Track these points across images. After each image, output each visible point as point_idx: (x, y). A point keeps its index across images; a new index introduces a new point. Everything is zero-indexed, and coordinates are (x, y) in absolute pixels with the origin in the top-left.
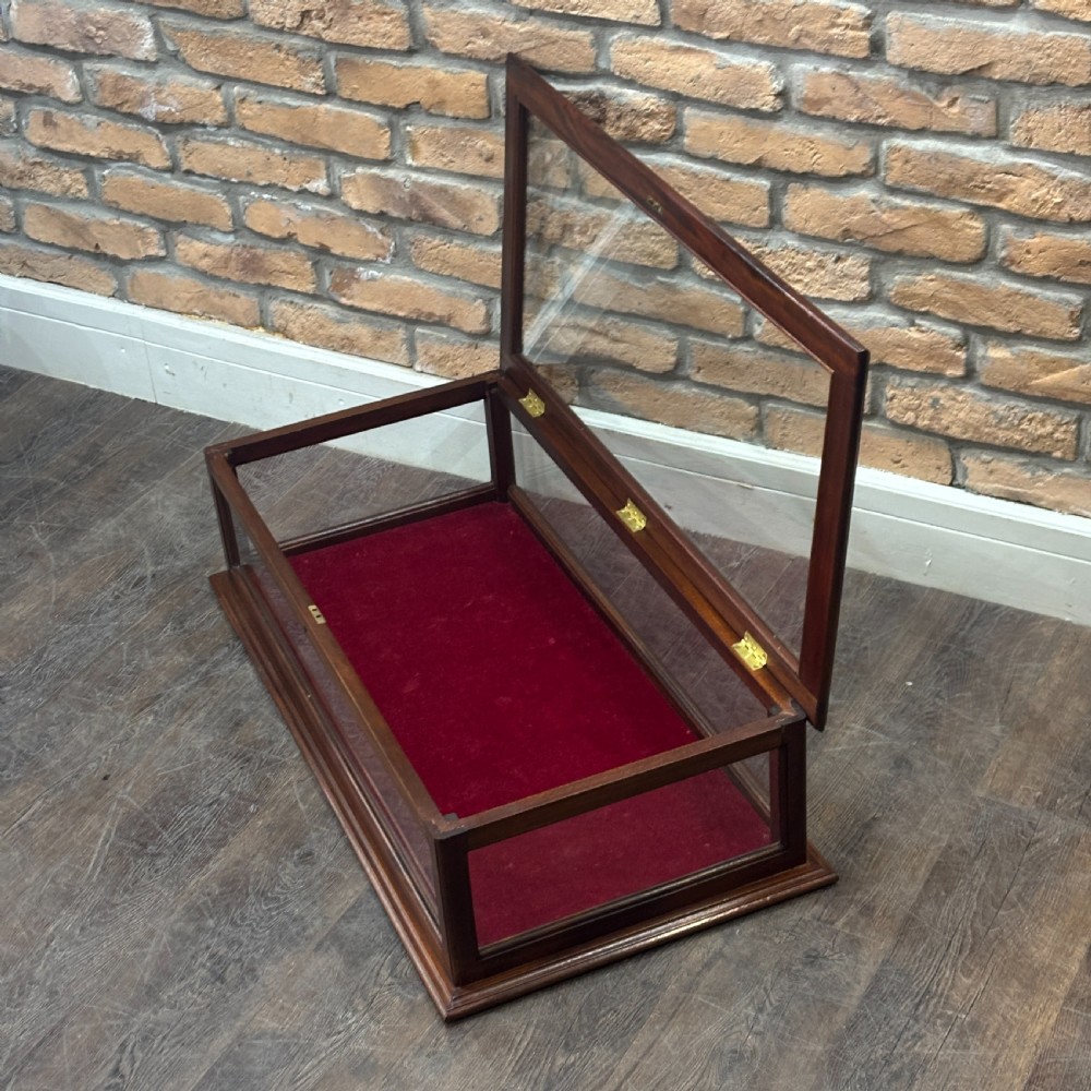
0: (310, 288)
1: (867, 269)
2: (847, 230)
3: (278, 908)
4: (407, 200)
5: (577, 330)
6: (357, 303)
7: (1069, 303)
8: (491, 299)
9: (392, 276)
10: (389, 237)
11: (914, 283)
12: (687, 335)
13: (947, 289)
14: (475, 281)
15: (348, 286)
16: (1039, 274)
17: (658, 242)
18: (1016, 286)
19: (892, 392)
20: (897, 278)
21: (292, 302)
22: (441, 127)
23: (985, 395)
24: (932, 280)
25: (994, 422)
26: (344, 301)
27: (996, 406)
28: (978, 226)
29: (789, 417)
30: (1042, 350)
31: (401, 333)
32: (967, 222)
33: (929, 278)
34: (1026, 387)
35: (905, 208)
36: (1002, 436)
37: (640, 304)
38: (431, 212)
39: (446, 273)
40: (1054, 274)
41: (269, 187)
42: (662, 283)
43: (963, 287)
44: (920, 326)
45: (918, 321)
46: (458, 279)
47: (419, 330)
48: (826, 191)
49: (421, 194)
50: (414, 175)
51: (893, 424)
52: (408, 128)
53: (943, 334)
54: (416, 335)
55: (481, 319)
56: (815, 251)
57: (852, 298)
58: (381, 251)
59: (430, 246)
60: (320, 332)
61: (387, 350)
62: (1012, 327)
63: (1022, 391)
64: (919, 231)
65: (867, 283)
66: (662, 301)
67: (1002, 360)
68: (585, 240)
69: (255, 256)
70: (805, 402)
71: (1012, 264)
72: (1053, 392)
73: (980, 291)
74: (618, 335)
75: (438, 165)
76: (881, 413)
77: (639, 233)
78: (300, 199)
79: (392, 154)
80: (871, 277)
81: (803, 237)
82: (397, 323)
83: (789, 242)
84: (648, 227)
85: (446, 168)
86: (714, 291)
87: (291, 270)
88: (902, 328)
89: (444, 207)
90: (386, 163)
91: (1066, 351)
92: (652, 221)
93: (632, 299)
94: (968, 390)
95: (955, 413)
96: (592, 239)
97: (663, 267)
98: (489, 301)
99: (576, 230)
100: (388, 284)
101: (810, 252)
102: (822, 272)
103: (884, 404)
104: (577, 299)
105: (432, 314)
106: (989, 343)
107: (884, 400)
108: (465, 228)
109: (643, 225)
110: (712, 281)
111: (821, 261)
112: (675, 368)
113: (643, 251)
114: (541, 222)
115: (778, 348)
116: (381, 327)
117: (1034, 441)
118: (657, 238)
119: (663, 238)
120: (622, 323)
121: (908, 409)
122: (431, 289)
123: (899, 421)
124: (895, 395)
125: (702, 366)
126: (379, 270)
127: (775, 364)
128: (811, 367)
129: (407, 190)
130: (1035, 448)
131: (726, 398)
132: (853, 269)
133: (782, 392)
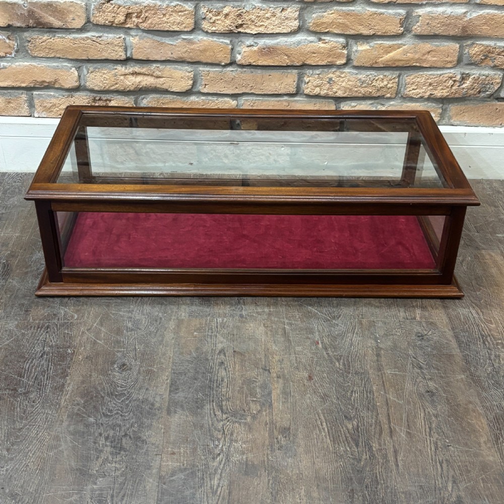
1: (298, 13)
3: (127, 399)
4: (26, 14)
5: (135, 76)
7: (400, 14)
8: (79, 67)
9: (17, 64)
10: (13, 40)
11: (323, 17)
12: (197, 68)
13: (340, 17)
14: (71, 58)
17: (182, 16)
18: (374, 10)
19: (308, 79)
20: (313, 15)
23: (355, 71)
24: (332, 14)
25: (359, 85)
27: (360, 76)
29: (254, 103)
30: (385, 42)
31: (24, 97)
33: (330, 12)
34: (376, 63)
36: (363, 91)
37: (172, 54)
38: (41, 20)
39: (52, 56)
42: (184, 39)
43: (348, 14)
44: (324, 40)
45: (323, 38)
46: (59, 58)
47: (35, 93)
49: (35, 9)
51: (308, 96)
53: (336, 42)
54: (34, 96)
55: (76, 79)
56: (270, 8)
57: (289, 30)
58: (8, 50)
59: (41, 41)
61: (15, 109)
62: (372, 33)
63: (374, 66)
65: (297, 21)
66: (185, 49)
67: (365, 51)
68: (140, 20)
70: (263, 93)
72: (390, 63)
73: (356, 15)
74: (159, 74)
76: (301, 92)
77: (172, 11)
80: (300, 17)
82: (20, 92)
83: (256, 5)
84: (177, 7)
86: (215, 39)
88: (315, 42)
89: (51, 15)
91: (396, 40)
92: (180, 4)
93: (167, 51)
94: (347, 70)
95: (340, 83)
96: (144, 19)
97: (186, 30)
98: (78, 69)
99: (134, 15)
100: (14, 69)
101: (268, 8)
102: (274, 19)
103: (304, 86)
104: (134, 57)
105: (44, 82)
106: (358, 43)
107: (303, 84)
108: (64, 26)
109: (175, 7)
110: (214, 34)
111: (274, 12)
112: (192, 88)
113: (175, 22)
114: (113, 15)
115: (250, 66)
116: (10, 95)
117: (378, 90)
118: (182, 14)
119: (186, 12)
120: (161, 67)
121: (316, 87)
122: (42, 67)
123: (311, 94)
124: (309, 80)
125: (207, 84)
126: (8, 62)
127: (247, 75)
128: (266, 73)
129: (25, 8)
130: (378, 94)
131: (220, 99)
132: (290, 14)
133: (251, 90)
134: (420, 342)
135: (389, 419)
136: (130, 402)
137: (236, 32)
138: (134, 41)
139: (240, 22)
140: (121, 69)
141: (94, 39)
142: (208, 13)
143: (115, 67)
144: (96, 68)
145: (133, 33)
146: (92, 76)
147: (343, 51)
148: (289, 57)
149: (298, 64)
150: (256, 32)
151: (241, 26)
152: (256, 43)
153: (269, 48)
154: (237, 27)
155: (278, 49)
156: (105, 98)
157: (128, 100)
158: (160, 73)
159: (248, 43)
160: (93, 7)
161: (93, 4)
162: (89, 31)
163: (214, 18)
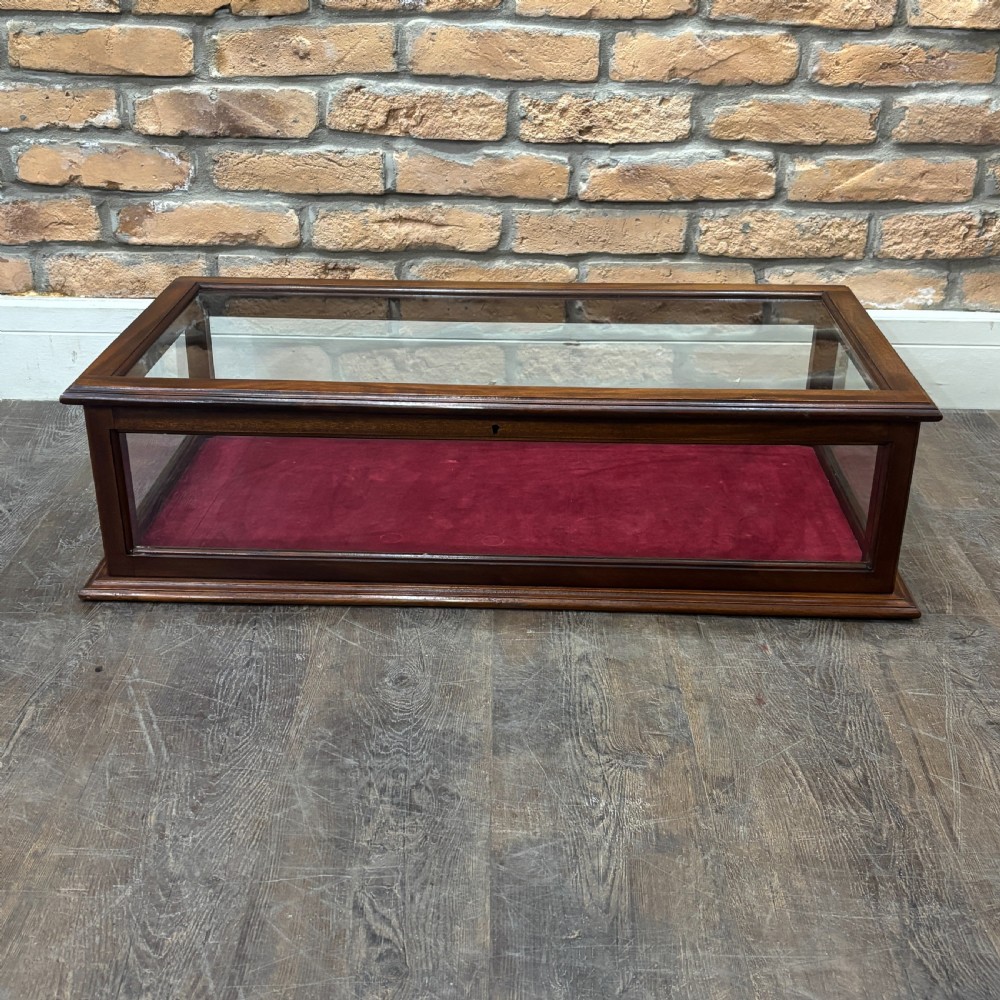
0: (93, 235)
1: (689, 106)
2: (674, 69)
4: (214, 113)
5: (398, 224)
6: (150, 240)
7: (870, 106)
8: (301, 209)
9: (193, 202)
10: (187, 161)
11: (733, 112)
12: (509, 207)
13: (763, 112)
14: (287, 191)
15: (139, 223)
16: (846, 83)
17: (486, 113)
18: (823, 98)
19: (706, 225)
20: (717, 110)
21: (71, 255)
22: (252, 29)
23: (791, 211)
24: (750, 106)
25: (798, 235)
26: (134, 240)
27: (800, 220)
28: (792, 46)
29: (608, 271)
30: (844, 157)
31: (202, 263)
32: (784, 44)
33: (747, 104)
34: (828, 194)
35: (728, 38)
36: (805, 246)
37: (465, 182)
38: (239, 123)
39: (256, 187)
40: (859, 80)
41: (48, 129)
42: (488, 156)
43: (778, 107)
44: (735, 154)
45: (733, 150)
46: (267, 192)
47: (221, 256)
48: (653, 34)
49: (230, 104)
50: (221, 87)
51: (705, 257)
52: (214, 37)
53: (757, 158)
54: (220, 260)
55: (295, 229)
56: (640, 97)
57: (674, 137)
58: (178, 178)
59: (237, 161)
60: (107, 279)
62: (819, 139)
63: (824, 200)
64: (741, 58)
65: (688, 120)
66: (488, 175)
67: (808, 172)
68: (413, 122)
69: (28, 211)
70: (624, 252)
71: (822, 78)
72: (851, 195)
73: (793, 108)
75: (247, 72)
76: (693, 249)
77: (468, 105)
78: (83, 137)
79: (195, 68)
80: (693, 114)
81: (631, 84)
82: (196, 254)
83: (616, 92)
84: (477, 98)
85: (257, 74)
86: (541, 155)
87: (73, 218)
88: (718, 159)
89: (256, 114)
90: (188, 78)
91: (864, 154)
92: (482, 91)
93: (458, 179)
94: (776, 208)
95: (764, 233)
96: (419, 120)
97: (491, 139)
98: (300, 211)
99: (401, 113)
100: (186, 211)
101: (636, 98)
102: (647, 117)
103: (698, 239)
104: (400, 189)
105: (239, 235)
106: (796, 160)
107: (698, 234)
108: (279, 134)
109: (473, 97)
110: (540, 145)
111: (647, 105)
112: (499, 243)
113: (471, 125)
114: (365, 112)
115: (602, 202)
116: (178, 261)
117: (832, 245)
118: (486, 109)
119: (493, 107)
120: (446, 206)
121: (720, 239)
122: (237, 207)
123: (711, 253)
124: (708, 227)
125: (524, 235)
126: (176, 199)
127: (596, 218)
128: (632, 215)
129: (214, 102)
130: (832, 253)
131: (548, 265)
132: (676, 108)
133: (603, 247)
134: (960, 648)
135: (924, 766)
136: (421, 734)
137: (580, 141)
138: (399, 160)
139: (587, 123)
140: (375, 211)
141: (331, 156)
142: (531, 108)
143: (365, 208)
144: (330, 210)
145: (398, 145)
146: (323, 224)
147: (770, 174)
148: (672, 185)
149: (687, 199)
150: (614, 141)
151: (588, 130)
152: (614, 160)
153: (637, 170)
154: (581, 132)
155: (653, 171)
156: (345, 266)
157: (384, 267)
158: (443, 218)
159: (599, 161)
160: (330, 98)
161: (330, 93)
162: (321, 143)
163: (541, 117)
